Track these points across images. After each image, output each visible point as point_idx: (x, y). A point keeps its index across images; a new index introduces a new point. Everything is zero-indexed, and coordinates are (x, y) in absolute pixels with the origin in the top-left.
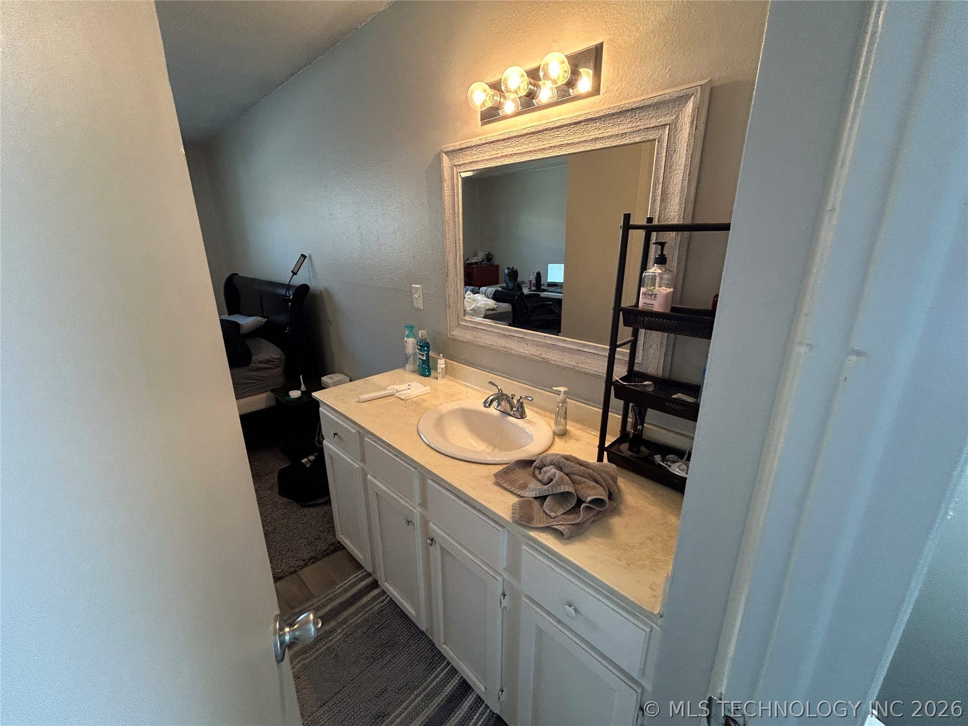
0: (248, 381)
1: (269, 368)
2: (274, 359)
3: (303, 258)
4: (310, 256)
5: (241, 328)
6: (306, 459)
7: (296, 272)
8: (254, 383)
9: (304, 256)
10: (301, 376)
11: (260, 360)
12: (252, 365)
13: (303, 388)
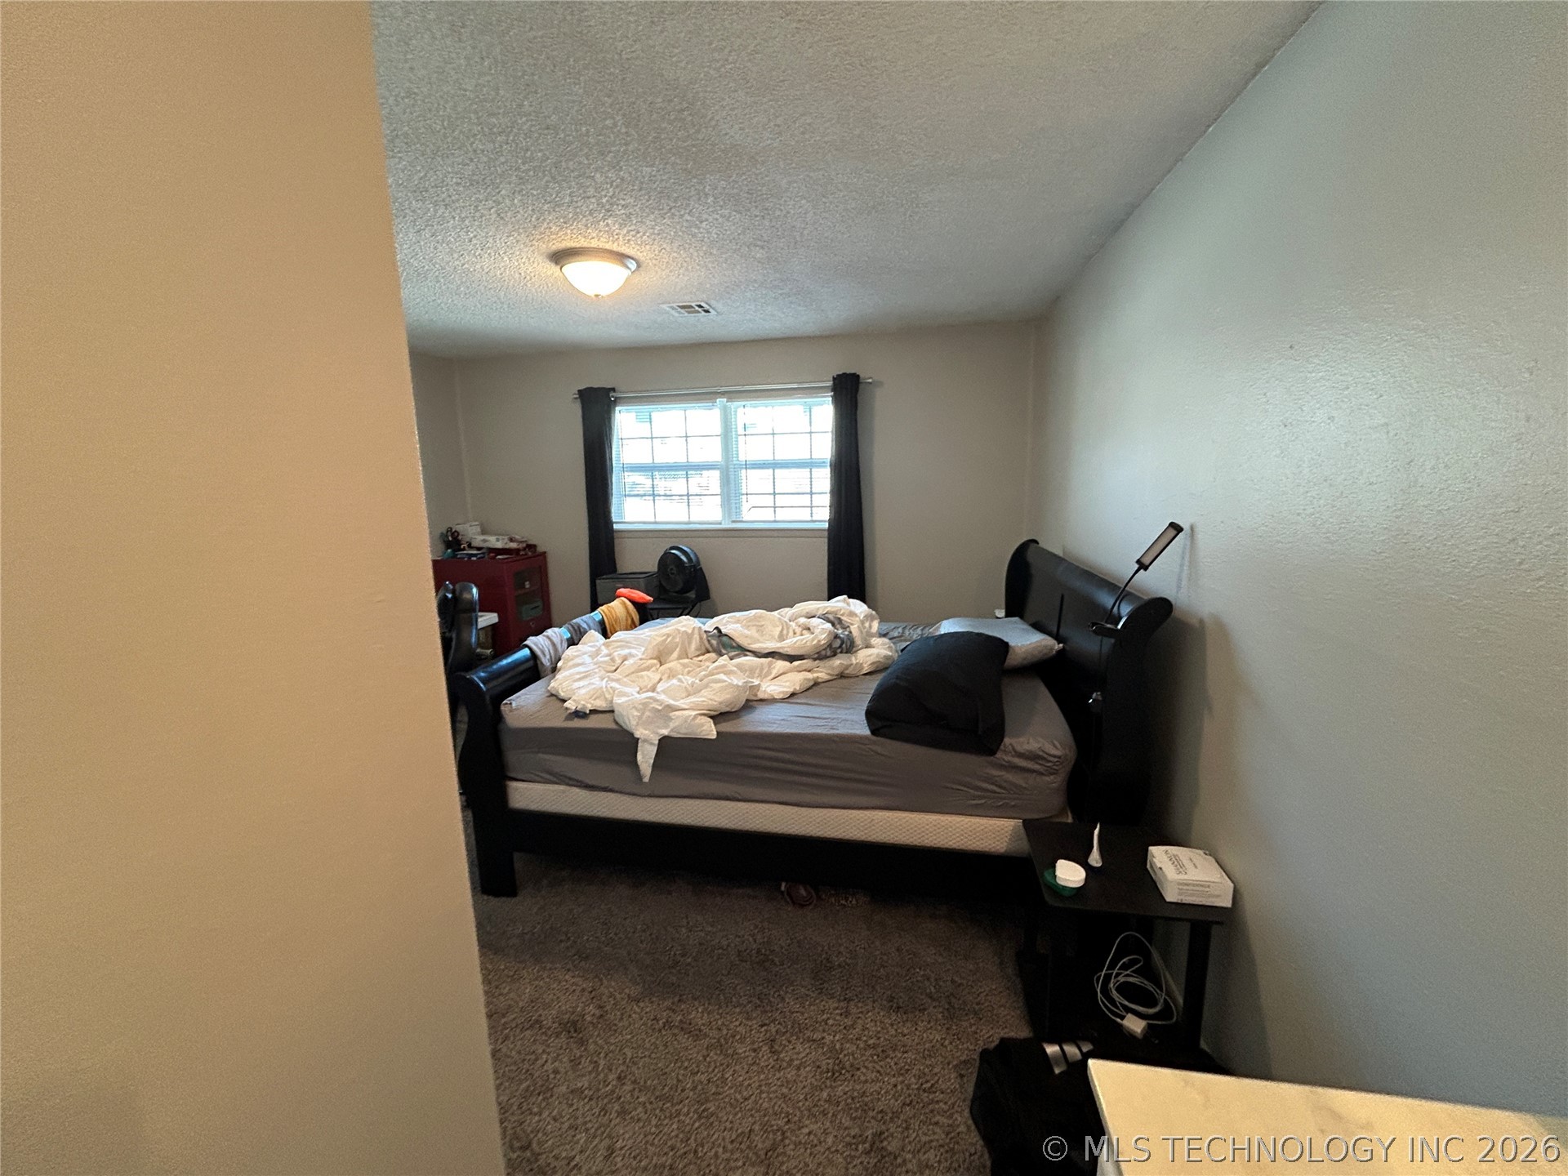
0: (985, 785)
1: (1033, 771)
2: (1050, 755)
3: (1175, 532)
4: (1192, 528)
5: (1011, 651)
6: (1056, 1048)
7: (1147, 563)
8: (995, 792)
9: (1176, 528)
10: (1096, 832)
11: (1019, 748)
12: (999, 755)
13: (1095, 859)
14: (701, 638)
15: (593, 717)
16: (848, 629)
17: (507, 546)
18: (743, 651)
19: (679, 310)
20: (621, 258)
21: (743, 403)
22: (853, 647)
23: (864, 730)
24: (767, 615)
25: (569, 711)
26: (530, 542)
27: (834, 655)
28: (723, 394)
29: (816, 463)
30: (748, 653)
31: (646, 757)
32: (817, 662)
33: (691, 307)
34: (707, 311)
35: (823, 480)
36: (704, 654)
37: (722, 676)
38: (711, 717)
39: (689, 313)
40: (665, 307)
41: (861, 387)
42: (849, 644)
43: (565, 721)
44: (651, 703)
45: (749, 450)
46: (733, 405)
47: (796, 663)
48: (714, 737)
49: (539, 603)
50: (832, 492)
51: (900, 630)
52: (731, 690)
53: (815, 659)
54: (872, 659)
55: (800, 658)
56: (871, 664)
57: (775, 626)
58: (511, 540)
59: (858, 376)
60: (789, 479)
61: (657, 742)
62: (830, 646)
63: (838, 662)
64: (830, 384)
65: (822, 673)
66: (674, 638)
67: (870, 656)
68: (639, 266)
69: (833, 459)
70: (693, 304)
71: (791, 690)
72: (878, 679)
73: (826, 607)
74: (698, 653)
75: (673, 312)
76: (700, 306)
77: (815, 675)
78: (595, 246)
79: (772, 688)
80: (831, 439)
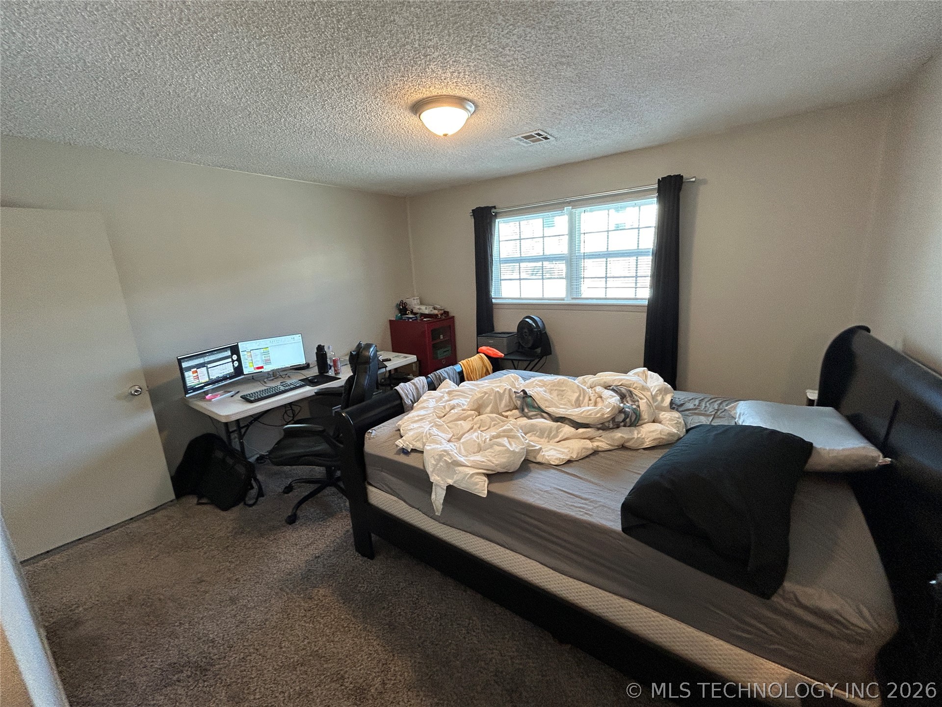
0: (751, 621)
1: (822, 630)
8: (765, 633)
12: (774, 598)
14: (510, 397)
15: (413, 455)
16: (637, 403)
17: (432, 313)
18: (541, 412)
19: (525, 140)
20: (460, 101)
21: (584, 209)
22: (639, 420)
23: (616, 524)
24: (568, 382)
25: (399, 448)
26: (446, 310)
27: (618, 427)
28: (569, 203)
29: (642, 252)
30: (545, 415)
31: (438, 497)
32: (601, 431)
33: (532, 136)
34: (546, 138)
35: (646, 265)
36: (511, 410)
37: (505, 441)
38: (488, 476)
39: (533, 141)
40: (513, 139)
41: (684, 187)
42: (633, 419)
43: (395, 454)
44: (445, 456)
45: (590, 244)
46: (578, 211)
47: (581, 430)
48: (485, 496)
49: (449, 348)
50: (653, 276)
51: (697, 402)
52: (508, 455)
53: (599, 429)
54: (655, 435)
55: (586, 426)
56: (654, 439)
57: (574, 392)
58: (435, 309)
59: (682, 176)
60: (618, 266)
61: (445, 488)
62: (613, 419)
63: (619, 435)
64: (656, 186)
65: (603, 442)
66: (489, 395)
67: (653, 431)
68: (476, 106)
69: (655, 248)
70: (533, 134)
71: (568, 458)
72: (657, 456)
73: (621, 380)
74: (507, 409)
75: (521, 143)
76: (539, 135)
77: (596, 444)
78: (436, 94)
79: (552, 452)
80: (653, 233)
